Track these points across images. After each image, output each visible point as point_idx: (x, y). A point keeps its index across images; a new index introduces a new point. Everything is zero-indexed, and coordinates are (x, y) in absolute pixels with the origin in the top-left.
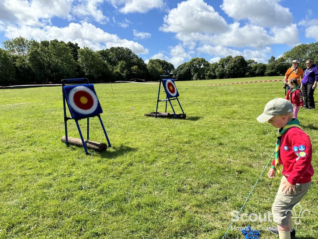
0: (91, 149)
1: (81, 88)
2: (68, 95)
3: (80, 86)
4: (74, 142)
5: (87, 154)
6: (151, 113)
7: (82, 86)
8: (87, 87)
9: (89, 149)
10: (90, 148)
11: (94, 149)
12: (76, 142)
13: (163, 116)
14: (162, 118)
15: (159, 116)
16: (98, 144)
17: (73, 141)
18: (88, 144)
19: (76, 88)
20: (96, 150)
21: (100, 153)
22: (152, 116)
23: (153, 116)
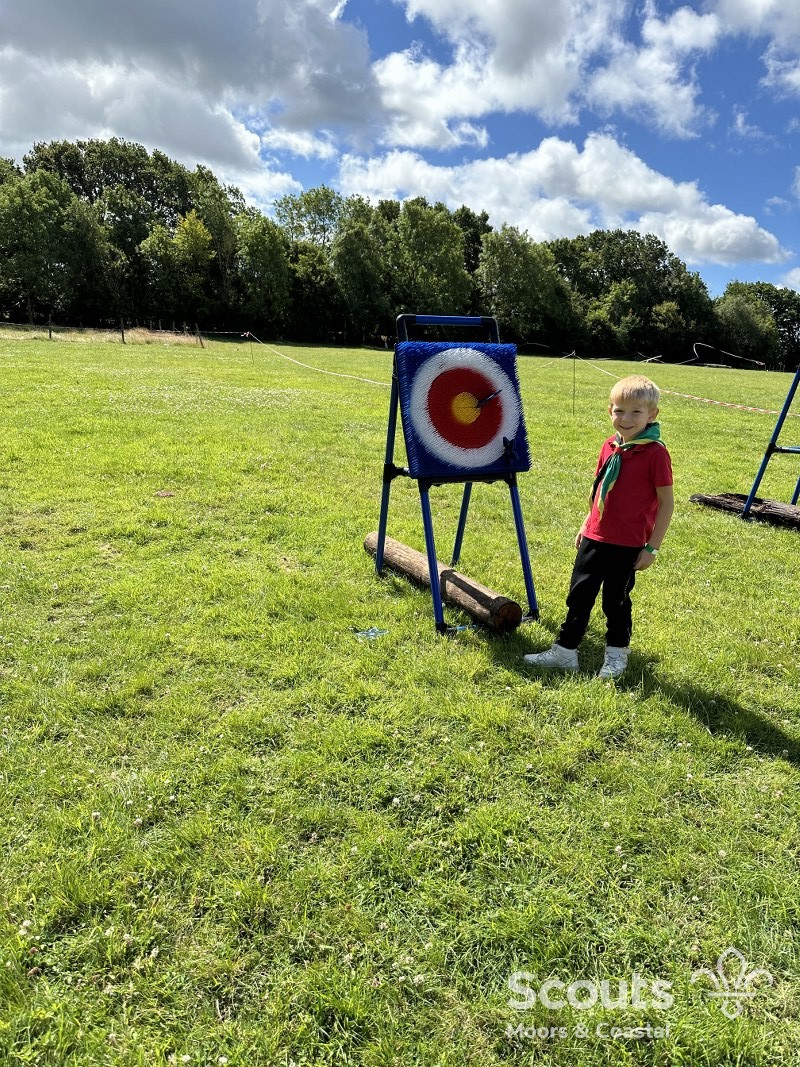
0: (458, 611)
1: (463, 356)
2: (410, 382)
3: (464, 350)
4: (404, 564)
5: (441, 627)
6: (726, 496)
7: (470, 350)
8: (487, 354)
9: (452, 607)
10: (454, 604)
11: (469, 612)
12: (410, 564)
13: (777, 520)
14: (772, 524)
15: (760, 516)
16: (489, 599)
17: (402, 559)
18: (450, 586)
19: (444, 353)
20: (477, 620)
21: (490, 637)
22: (725, 509)
23: (730, 510)
